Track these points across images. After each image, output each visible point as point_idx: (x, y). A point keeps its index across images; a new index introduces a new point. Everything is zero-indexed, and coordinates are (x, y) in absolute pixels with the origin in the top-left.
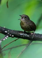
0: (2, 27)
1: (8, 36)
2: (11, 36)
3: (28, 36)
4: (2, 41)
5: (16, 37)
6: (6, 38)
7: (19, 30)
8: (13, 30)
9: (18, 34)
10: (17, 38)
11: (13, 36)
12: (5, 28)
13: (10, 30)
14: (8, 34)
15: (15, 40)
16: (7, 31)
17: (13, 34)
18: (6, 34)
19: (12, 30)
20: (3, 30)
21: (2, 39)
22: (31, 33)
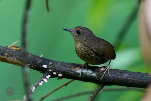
0: (35, 56)
1: (49, 76)
2: (56, 76)
3: (94, 75)
4: (36, 87)
5: (68, 78)
6: (45, 80)
7: (74, 63)
8: (61, 63)
9: (71, 71)
10: (70, 80)
11: (60, 75)
12: (43, 58)
13: (54, 62)
14: (50, 70)
15: (66, 85)
16: (47, 65)
17: (60, 72)
18: (44, 71)
19: (58, 62)
20: (39, 61)
21: (37, 83)
22: (101, 68)
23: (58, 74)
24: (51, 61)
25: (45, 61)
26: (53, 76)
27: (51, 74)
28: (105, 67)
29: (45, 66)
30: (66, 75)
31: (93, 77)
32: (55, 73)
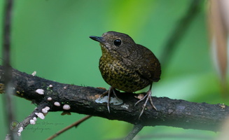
0: (23, 74)
1: (48, 108)
2: (60, 109)
3: (126, 107)
4: (25, 127)
5: (80, 112)
6: (40, 115)
7: (91, 86)
9: (87, 100)
10: (83, 116)
11: (66, 107)
12: (36, 78)
13: (55, 84)
14: (50, 99)
15: (77, 125)
16: (44, 89)
17: (66, 101)
18: (38, 100)
19: (62, 85)
20: (30, 83)
21: (26, 121)
22: (137, 95)
23: (62, 105)
24: (51, 82)
25: (40, 82)
26: (54, 109)
27: (51, 104)
28: (144, 94)
29: (40, 91)
30: (77, 107)
31: (124, 110)
32: (57, 104)
